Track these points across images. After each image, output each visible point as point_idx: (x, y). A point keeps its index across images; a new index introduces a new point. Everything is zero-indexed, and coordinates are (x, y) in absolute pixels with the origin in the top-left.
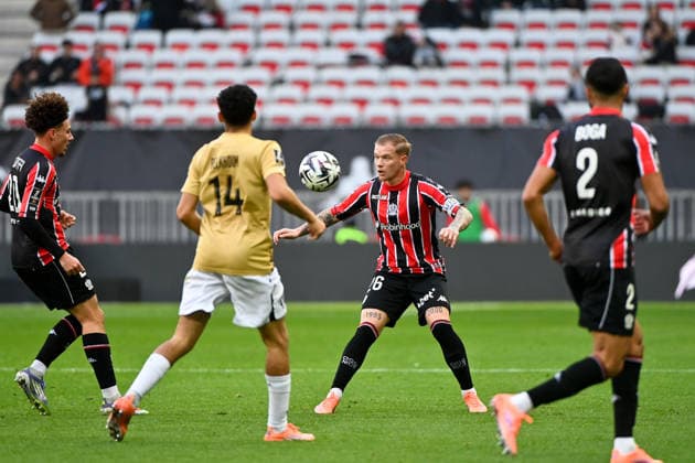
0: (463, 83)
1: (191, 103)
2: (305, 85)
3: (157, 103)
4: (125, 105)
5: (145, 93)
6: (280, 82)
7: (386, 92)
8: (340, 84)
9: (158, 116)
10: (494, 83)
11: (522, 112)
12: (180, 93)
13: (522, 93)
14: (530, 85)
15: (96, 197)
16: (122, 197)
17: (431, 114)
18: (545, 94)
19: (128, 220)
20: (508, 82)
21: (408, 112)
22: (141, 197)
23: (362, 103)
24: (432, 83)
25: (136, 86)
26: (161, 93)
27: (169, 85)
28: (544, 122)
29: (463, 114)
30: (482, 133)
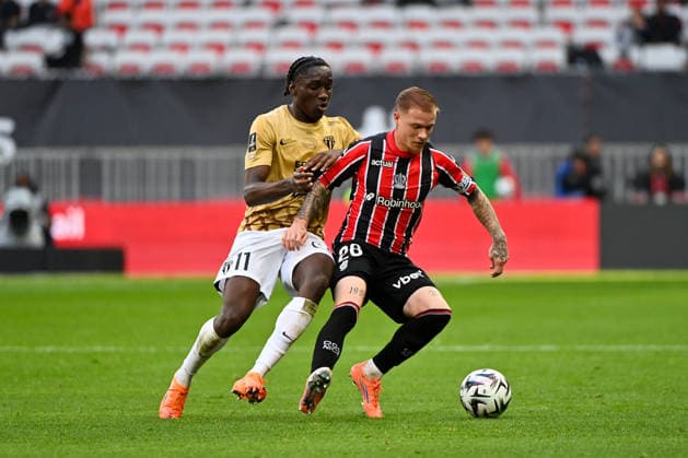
0: (490, 24)
1: (182, 47)
2: (311, 26)
3: (144, 48)
4: (108, 49)
5: (132, 37)
6: (282, 23)
7: (403, 34)
8: (350, 25)
9: (146, 62)
10: (524, 24)
11: (557, 56)
12: (170, 36)
13: (557, 35)
14: (566, 26)
15: (75, 155)
16: (106, 154)
17: (454, 59)
18: (583, 36)
19: (112, 180)
20: (542, 23)
21: (429, 57)
22: (127, 154)
23: (376, 47)
24: (455, 24)
25: (121, 29)
26: (149, 37)
27: (158, 28)
28: (582, 69)
29: (490, 59)
30: (512, 80)
